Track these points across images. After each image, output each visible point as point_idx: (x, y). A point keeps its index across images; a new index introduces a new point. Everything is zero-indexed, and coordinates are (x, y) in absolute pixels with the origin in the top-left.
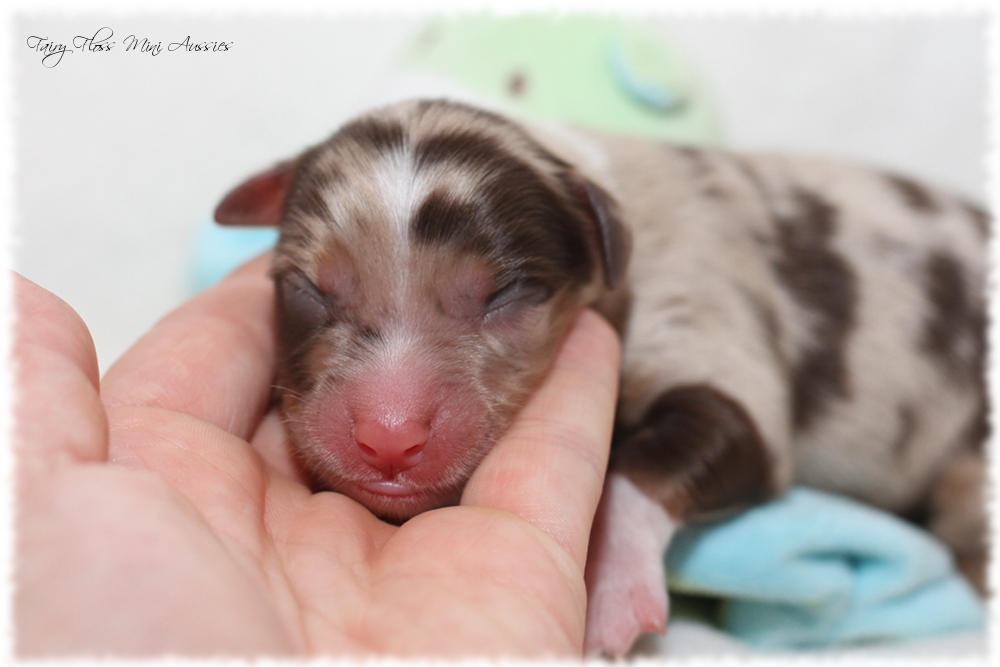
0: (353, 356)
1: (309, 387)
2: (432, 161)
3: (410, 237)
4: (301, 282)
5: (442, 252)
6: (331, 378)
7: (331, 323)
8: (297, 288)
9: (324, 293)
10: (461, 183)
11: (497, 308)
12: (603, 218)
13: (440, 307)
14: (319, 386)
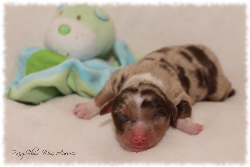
0: (132, 125)
2: (144, 95)
3: (141, 108)
4: (120, 114)
5: (146, 109)
6: (128, 129)
7: (127, 121)
9: (125, 116)
10: (149, 98)
12: (171, 107)
13: (147, 118)
14: (126, 130)
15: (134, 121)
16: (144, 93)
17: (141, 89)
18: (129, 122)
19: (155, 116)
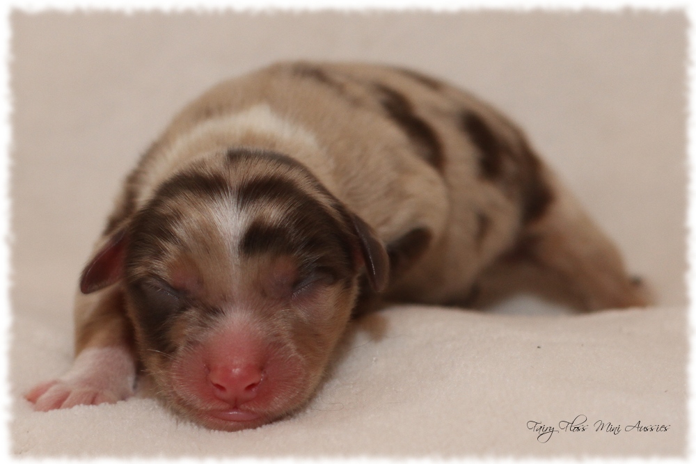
0: (204, 325)
1: (173, 350)
3: (239, 255)
4: (158, 284)
6: (190, 343)
7: (184, 308)
8: (157, 288)
9: (178, 290)
10: (273, 213)
11: (300, 289)
13: (264, 294)
14: (181, 348)
15: (212, 310)
16: (252, 191)
17: (236, 176)
18: (192, 313)
19: (296, 284)
